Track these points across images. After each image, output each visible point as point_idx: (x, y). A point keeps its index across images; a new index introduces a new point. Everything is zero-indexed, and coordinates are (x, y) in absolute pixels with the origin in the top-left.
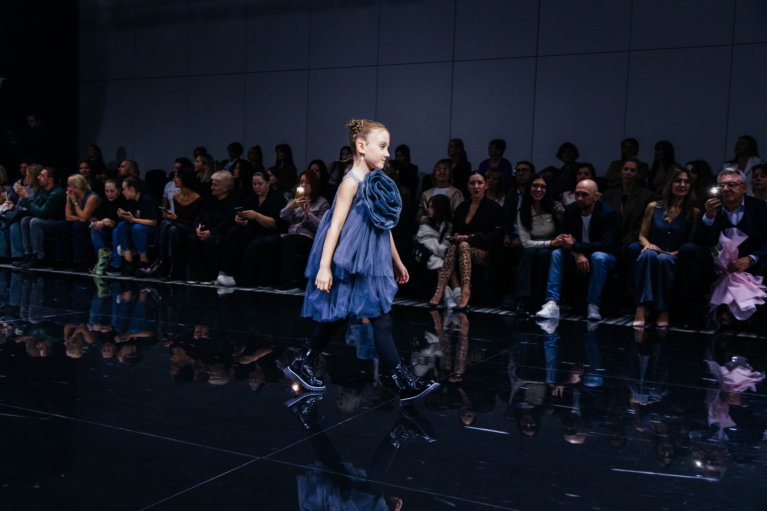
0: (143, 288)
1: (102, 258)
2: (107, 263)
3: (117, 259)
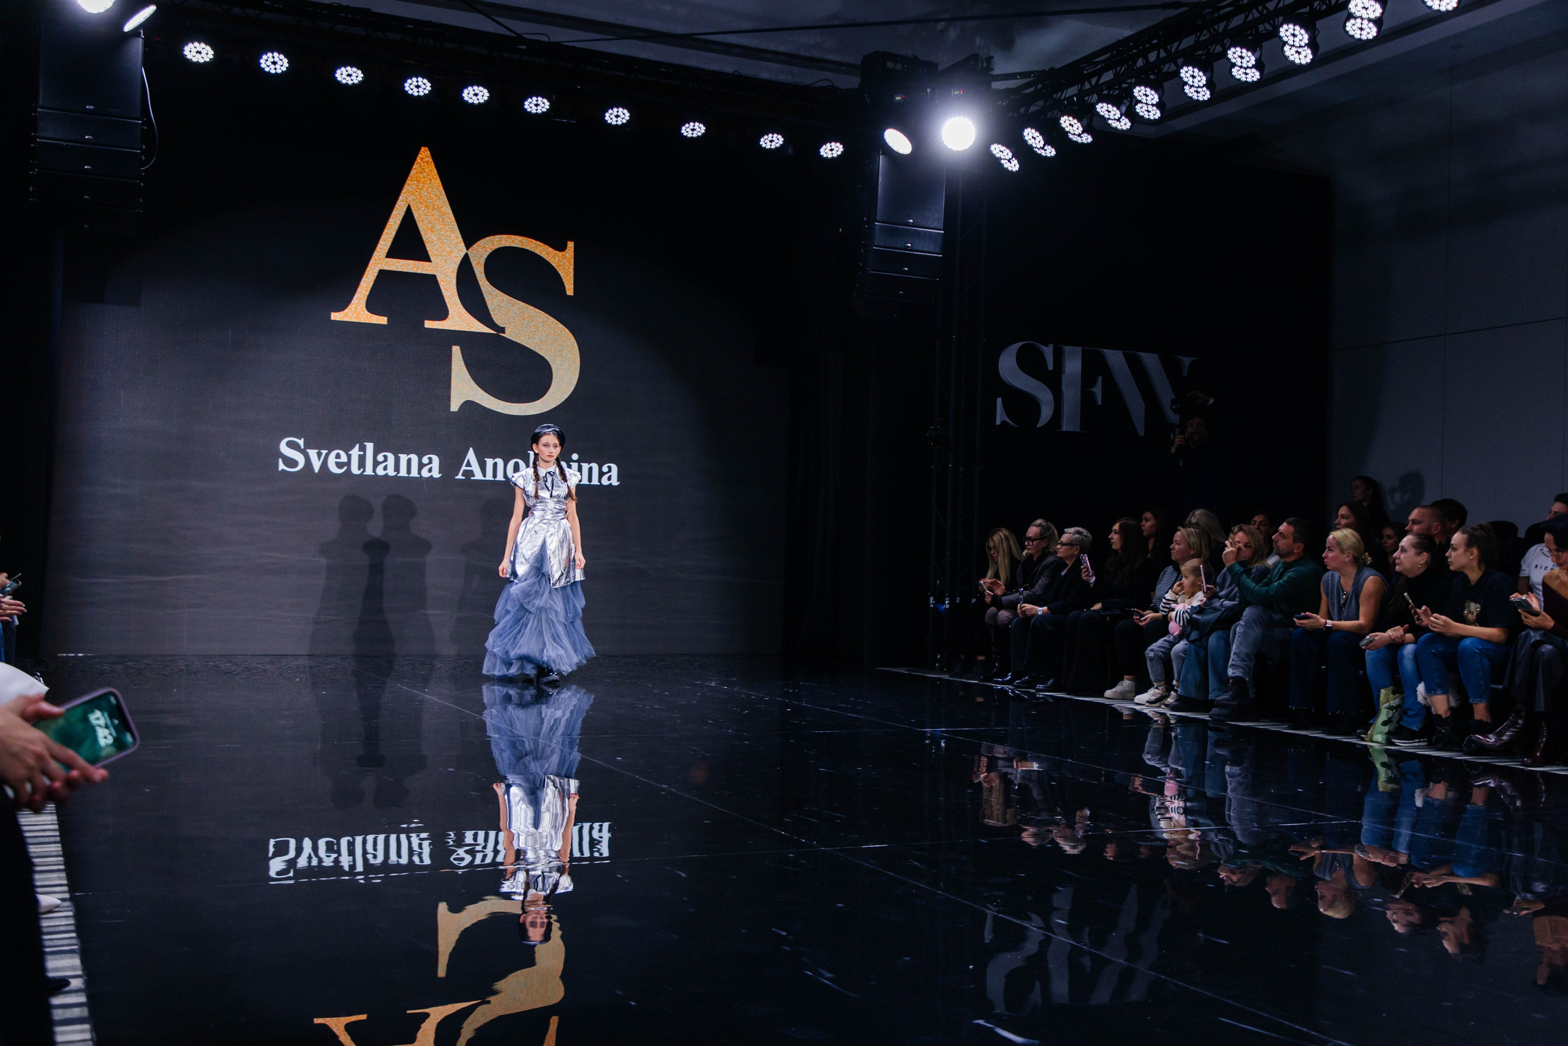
0: (1478, 777)
1: (1387, 708)
2: (1396, 720)
3: (1414, 713)
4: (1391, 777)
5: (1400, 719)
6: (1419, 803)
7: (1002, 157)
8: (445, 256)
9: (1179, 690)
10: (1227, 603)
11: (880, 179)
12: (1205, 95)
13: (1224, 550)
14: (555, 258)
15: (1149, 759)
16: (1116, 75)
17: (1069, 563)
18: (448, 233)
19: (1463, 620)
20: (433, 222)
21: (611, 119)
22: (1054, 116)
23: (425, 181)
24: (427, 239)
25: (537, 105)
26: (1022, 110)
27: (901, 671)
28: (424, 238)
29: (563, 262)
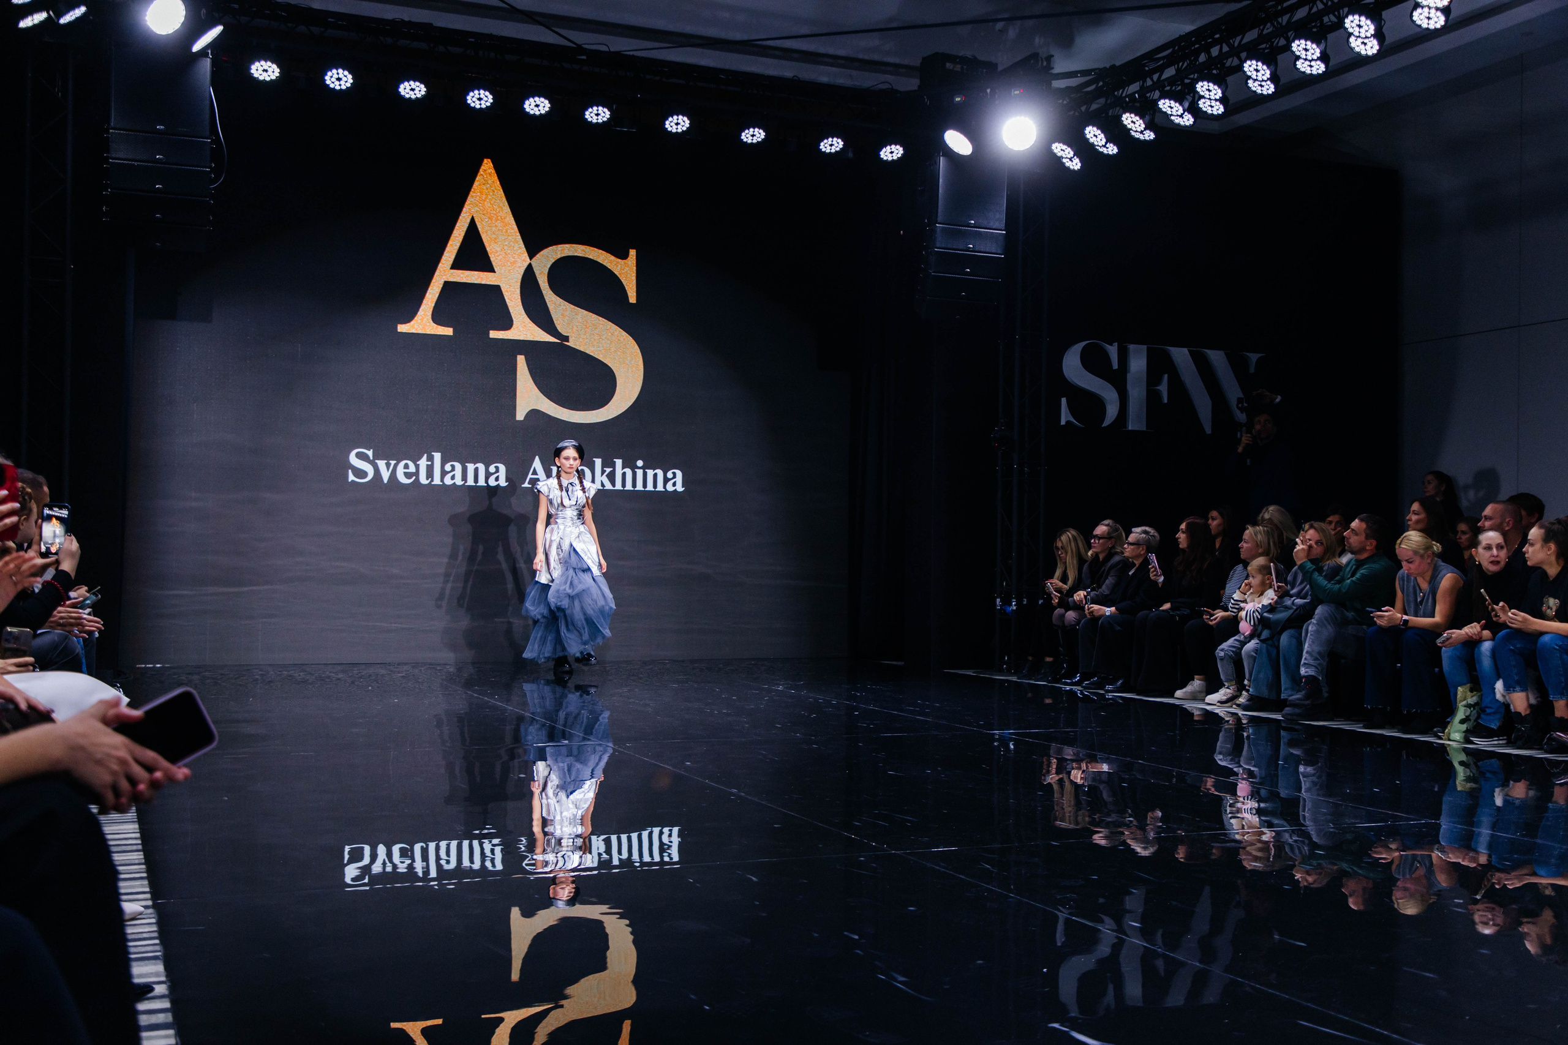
2: (1474, 718)
3: (1493, 710)
4: (1470, 775)
5: (1479, 717)
6: (1499, 801)
7: (1064, 156)
8: (509, 266)
9: (1251, 690)
10: (1299, 601)
11: (941, 180)
12: (1269, 89)
13: (1295, 548)
14: (617, 266)
15: (1220, 760)
16: (1178, 70)
17: (1137, 563)
18: (511, 243)
19: (1542, 616)
20: (496, 233)
21: (671, 127)
22: (1116, 114)
23: (489, 192)
24: (491, 250)
25: (597, 115)
26: (1083, 108)
27: (968, 673)
28: (488, 249)
29: (625, 270)
